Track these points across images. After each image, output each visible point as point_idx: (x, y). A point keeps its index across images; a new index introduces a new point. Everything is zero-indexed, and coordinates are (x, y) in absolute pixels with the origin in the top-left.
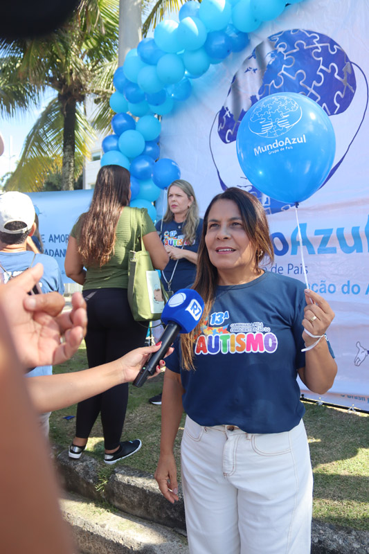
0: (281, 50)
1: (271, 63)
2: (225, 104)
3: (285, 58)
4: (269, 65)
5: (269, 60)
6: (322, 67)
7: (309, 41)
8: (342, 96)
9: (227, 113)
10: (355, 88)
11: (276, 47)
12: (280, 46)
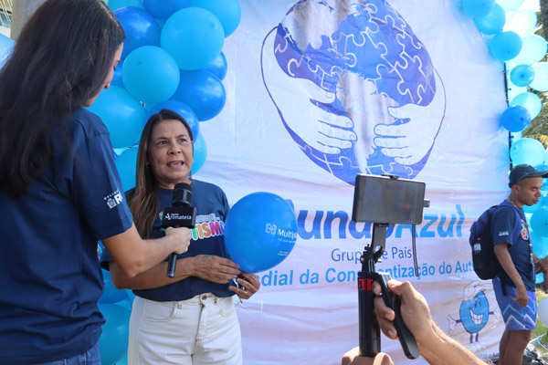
0: (370, 11)
1: (355, 15)
2: (283, 20)
3: (370, 21)
4: (352, 15)
5: (353, 10)
6: (404, 52)
7: (399, 23)
8: (424, 91)
9: (288, 35)
10: (435, 90)
11: (365, 3)
12: (370, 6)
